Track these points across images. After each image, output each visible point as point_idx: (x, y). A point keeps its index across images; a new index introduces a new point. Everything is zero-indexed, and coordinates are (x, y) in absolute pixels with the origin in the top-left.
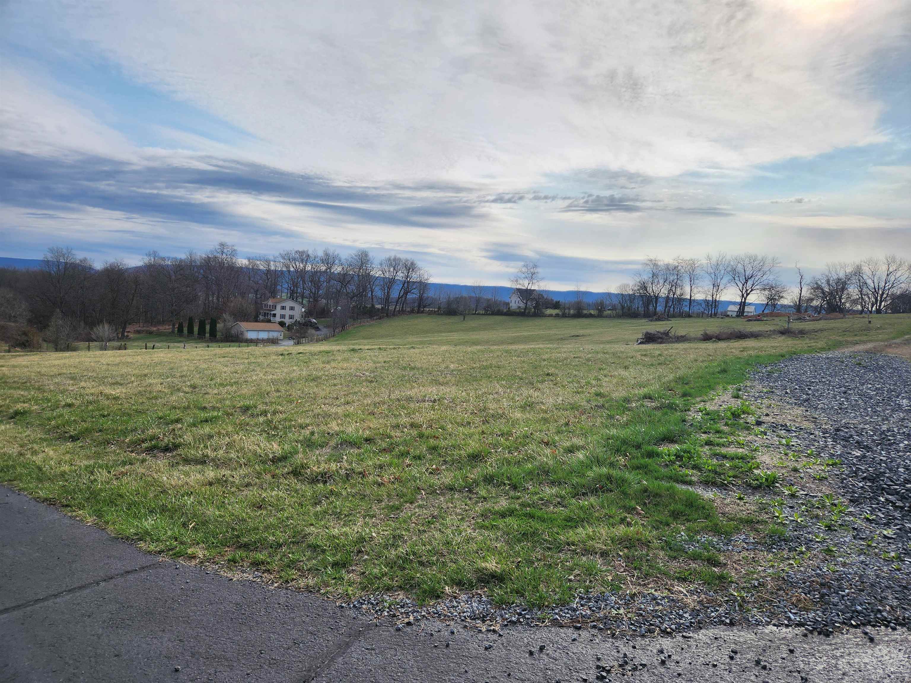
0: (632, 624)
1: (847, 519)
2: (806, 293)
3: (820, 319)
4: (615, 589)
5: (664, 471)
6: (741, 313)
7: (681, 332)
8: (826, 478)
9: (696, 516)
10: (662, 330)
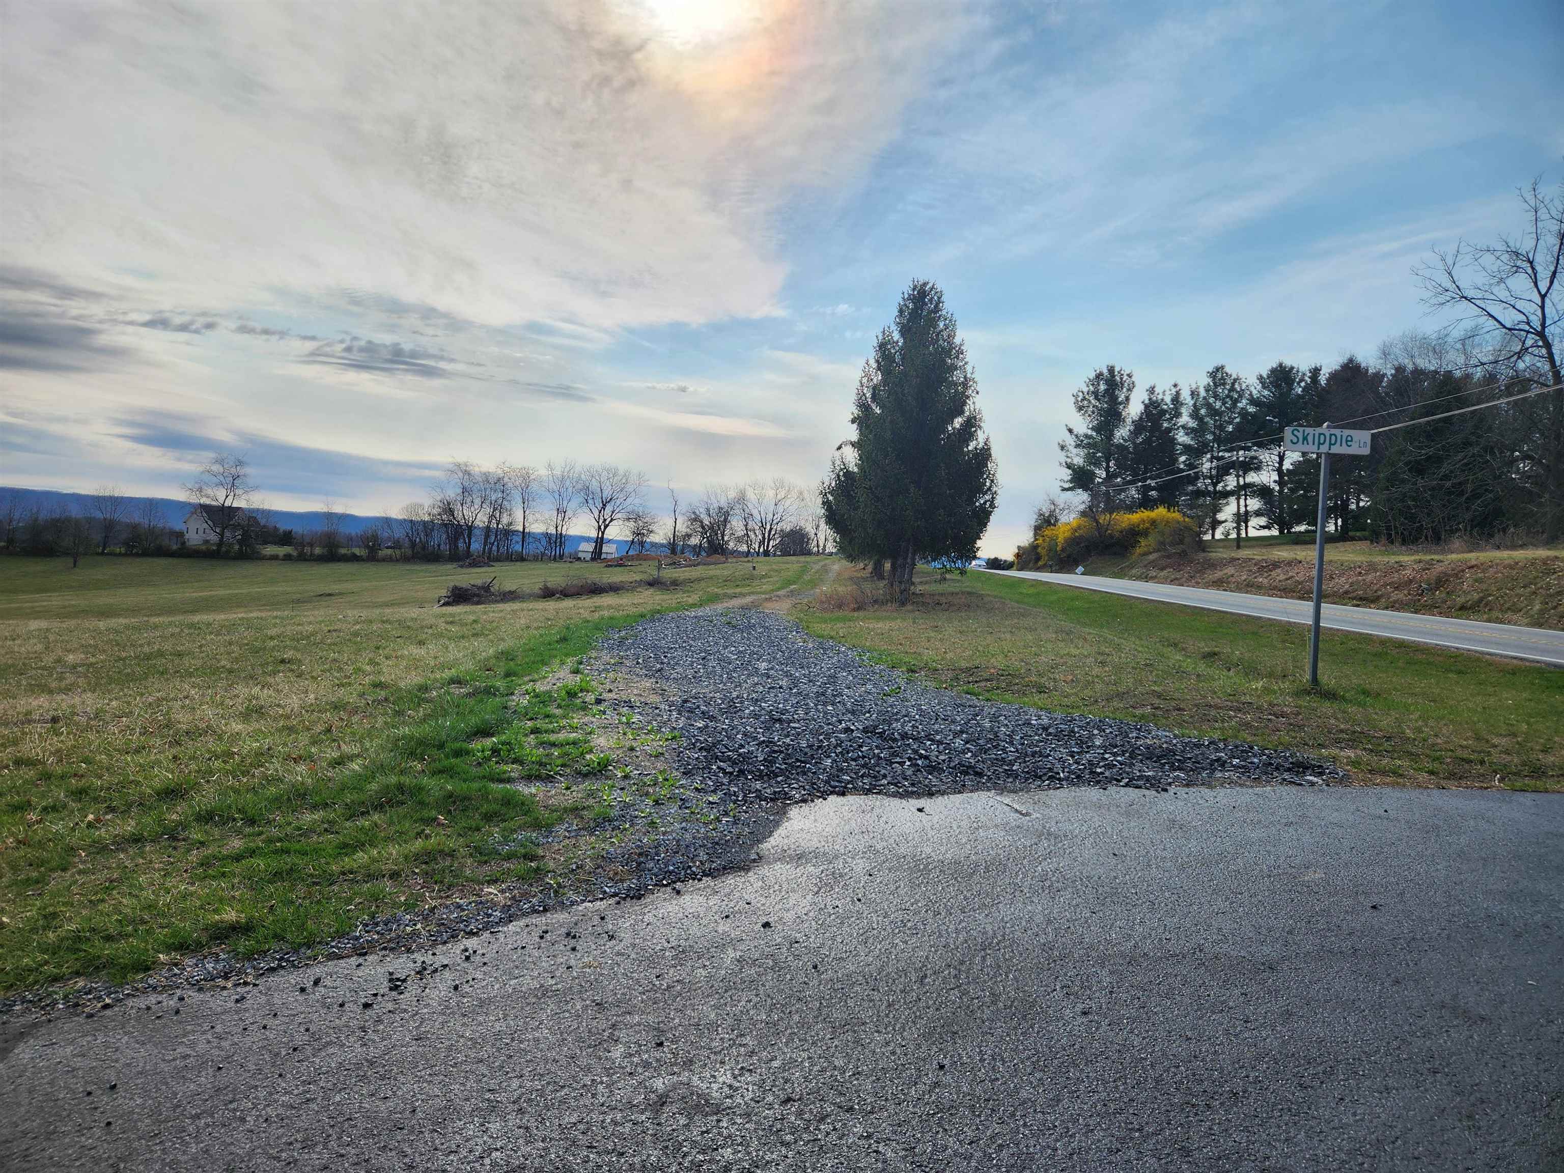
0: (432, 936)
1: (677, 791)
2: (682, 527)
3: (698, 564)
4: (409, 907)
5: (474, 771)
6: (597, 555)
7: (509, 585)
8: (662, 754)
9: (513, 815)
10: (479, 582)
